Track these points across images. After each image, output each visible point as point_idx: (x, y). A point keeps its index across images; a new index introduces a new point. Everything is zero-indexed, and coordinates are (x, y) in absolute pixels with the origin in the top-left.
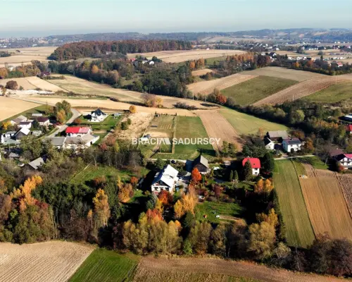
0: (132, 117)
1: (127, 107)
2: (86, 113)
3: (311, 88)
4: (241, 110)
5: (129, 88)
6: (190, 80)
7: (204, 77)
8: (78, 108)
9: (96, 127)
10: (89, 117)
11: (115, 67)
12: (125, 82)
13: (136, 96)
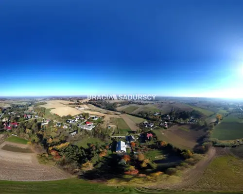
0: (105, 119)
1: (103, 115)
2: (93, 116)
3: (142, 108)
4: (130, 114)
5: (103, 108)
6: (116, 107)
7: (119, 106)
8: (91, 114)
9: (95, 122)
10: (93, 118)
11: (100, 103)
12: (102, 107)
13: (105, 111)
